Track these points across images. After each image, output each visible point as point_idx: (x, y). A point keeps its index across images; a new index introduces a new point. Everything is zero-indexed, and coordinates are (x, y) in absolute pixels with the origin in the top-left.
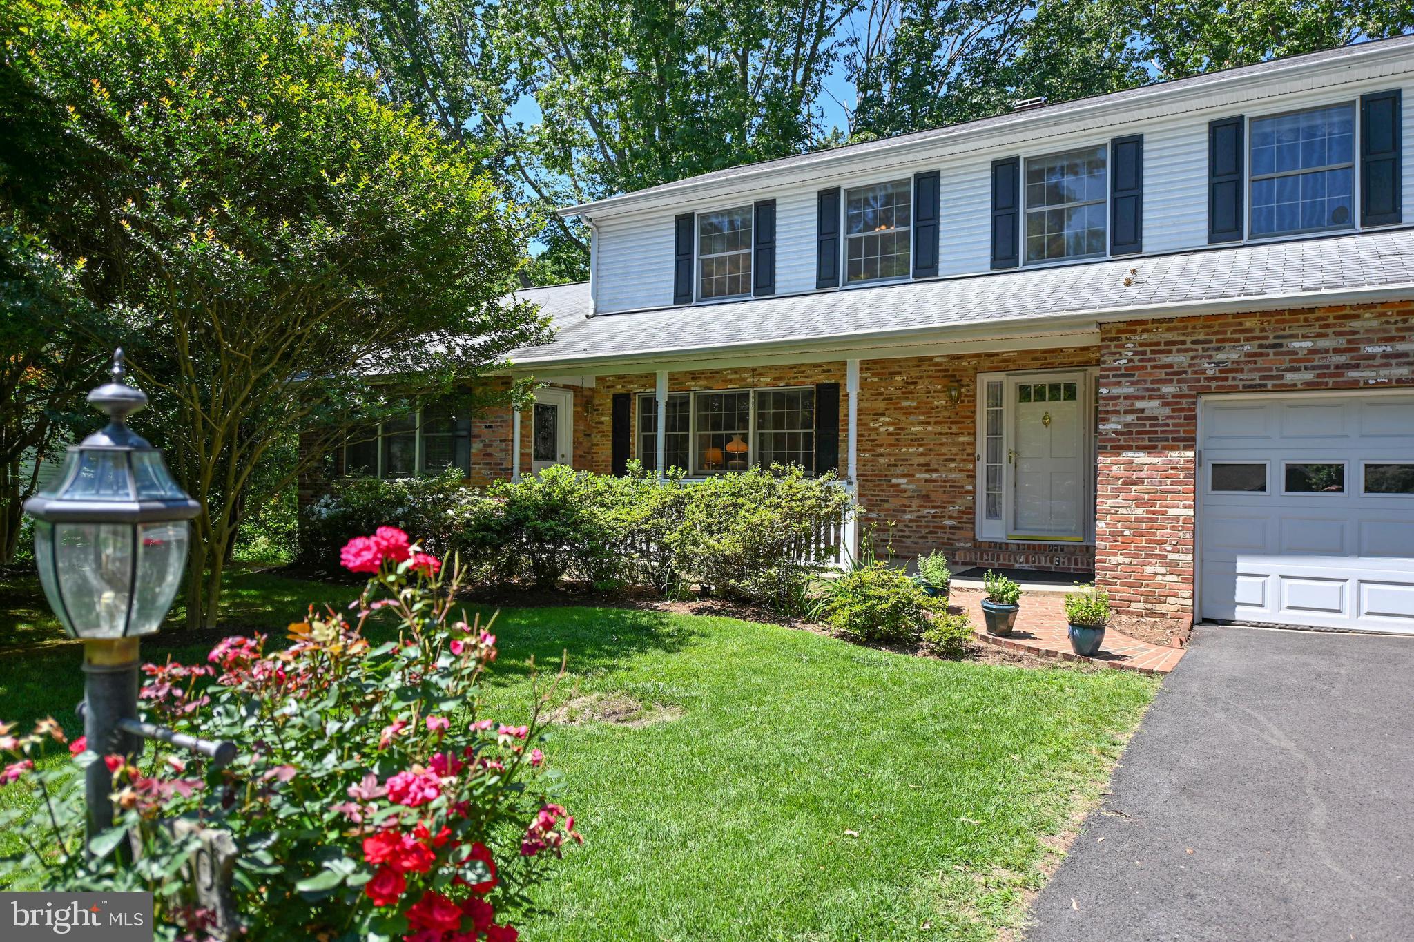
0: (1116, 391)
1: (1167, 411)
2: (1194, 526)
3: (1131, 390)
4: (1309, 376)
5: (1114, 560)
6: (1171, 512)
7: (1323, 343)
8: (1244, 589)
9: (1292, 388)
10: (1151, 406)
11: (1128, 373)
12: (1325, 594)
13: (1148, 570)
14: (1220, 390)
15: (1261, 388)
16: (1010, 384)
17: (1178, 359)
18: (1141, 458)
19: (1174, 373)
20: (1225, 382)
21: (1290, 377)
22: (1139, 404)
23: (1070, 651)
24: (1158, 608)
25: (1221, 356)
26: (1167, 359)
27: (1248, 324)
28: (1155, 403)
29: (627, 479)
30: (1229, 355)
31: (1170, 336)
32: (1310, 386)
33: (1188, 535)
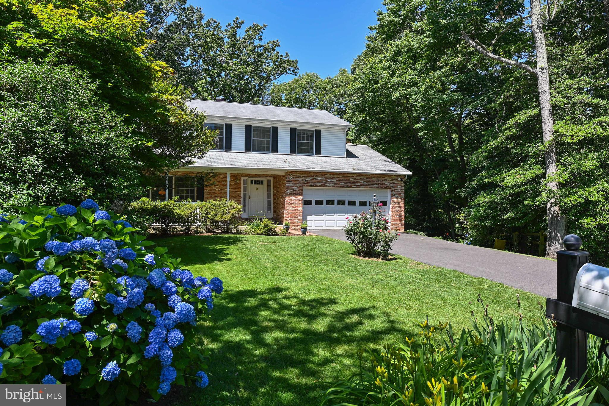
0: (289, 185)
1: (298, 189)
2: (303, 211)
3: (292, 185)
4: (320, 184)
5: (288, 219)
6: (299, 209)
7: (322, 179)
8: (309, 223)
9: (318, 186)
10: (295, 188)
11: (291, 181)
12: (320, 223)
14: (307, 186)
15: (313, 186)
16: (249, 180)
17: (300, 179)
18: (293, 198)
19: (299, 182)
20: (307, 184)
21: (317, 184)
22: (293, 188)
26: (298, 179)
27: (311, 174)
30: (308, 179)
31: (298, 175)
32: (320, 186)
33: (301, 213)
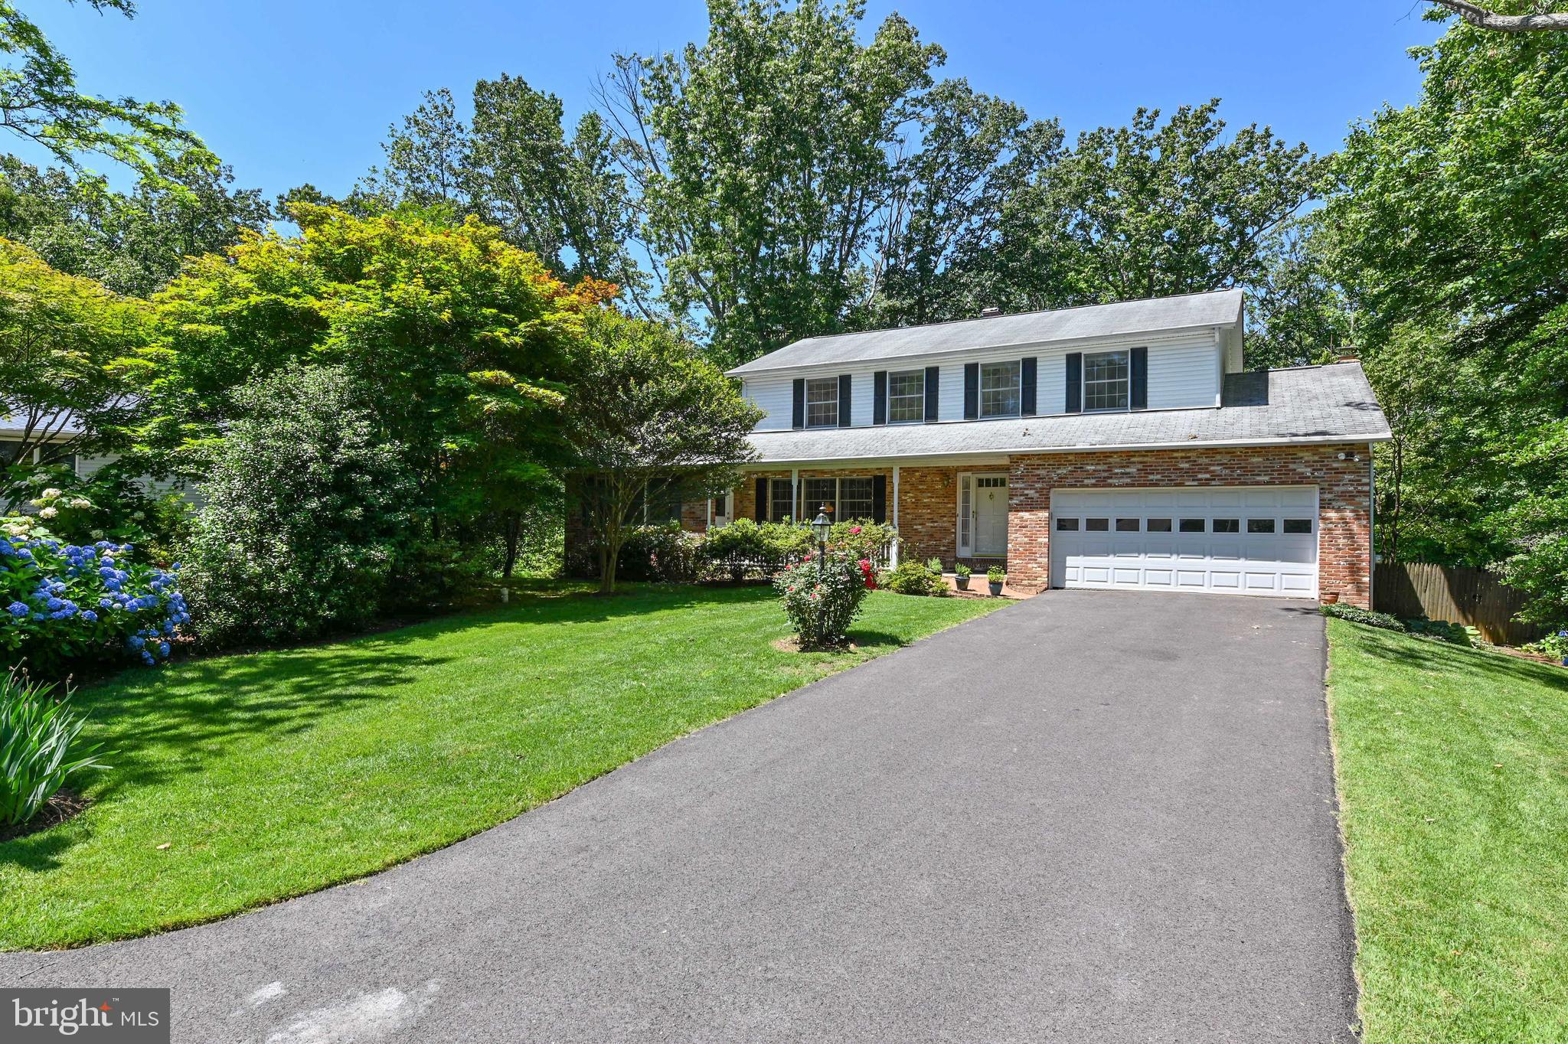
0: (1017, 486)
1: (1037, 495)
2: (1048, 546)
3: (1022, 486)
4: (1093, 481)
5: (1015, 562)
6: (1039, 540)
7: (1099, 467)
8: (1070, 574)
9: (1087, 486)
10: (1031, 493)
11: (1021, 478)
13: (1030, 566)
14: (1059, 486)
15: (1075, 486)
17: (1042, 472)
18: (1026, 515)
19: (1040, 478)
20: (1061, 482)
21: (1086, 482)
22: (1026, 492)
24: (1034, 582)
25: (1059, 472)
26: (1038, 472)
27: (1070, 458)
28: (1033, 492)
29: (783, 525)
30: (1062, 471)
31: (1039, 462)
32: (1094, 485)
33: (1045, 550)
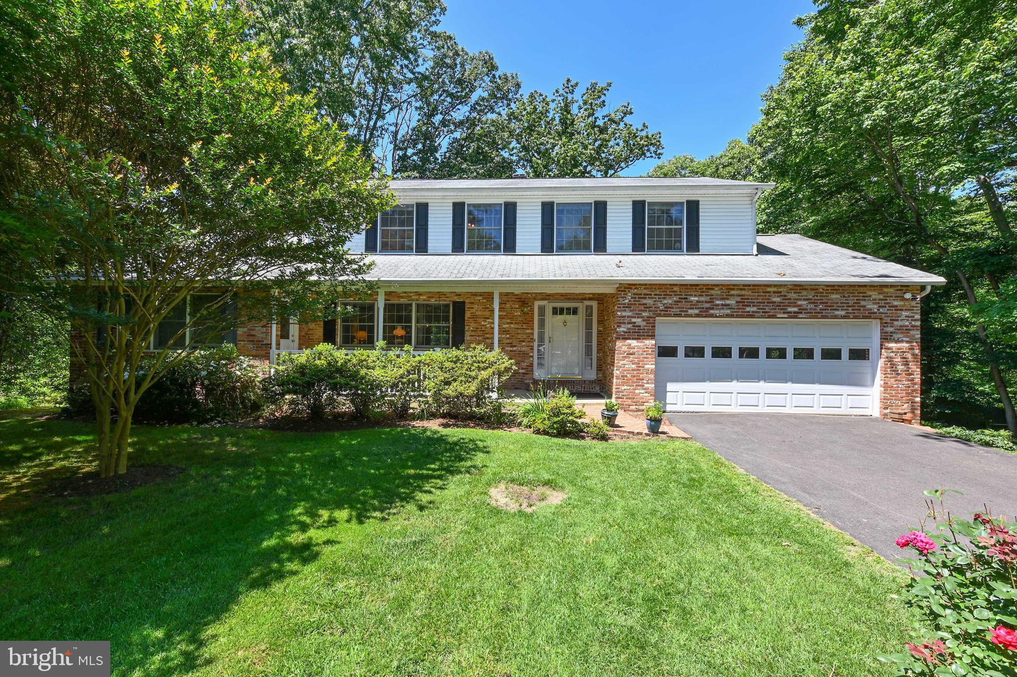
0: (624, 314)
1: (644, 323)
2: (656, 372)
3: (630, 314)
4: (697, 311)
5: (623, 388)
6: (646, 366)
7: (702, 299)
8: (670, 398)
9: (691, 316)
10: (638, 321)
11: (629, 306)
12: (698, 398)
13: (637, 391)
14: (665, 316)
15: (680, 315)
16: (549, 306)
17: (649, 302)
18: (634, 343)
19: (647, 308)
20: (667, 312)
21: (690, 312)
22: (634, 320)
23: (646, 431)
24: (641, 408)
25: (665, 302)
26: (645, 301)
27: (675, 289)
28: (640, 320)
29: (376, 353)
30: (668, 301)
31: (646, 291)
32: (697, 316)
33: (652, 376)
